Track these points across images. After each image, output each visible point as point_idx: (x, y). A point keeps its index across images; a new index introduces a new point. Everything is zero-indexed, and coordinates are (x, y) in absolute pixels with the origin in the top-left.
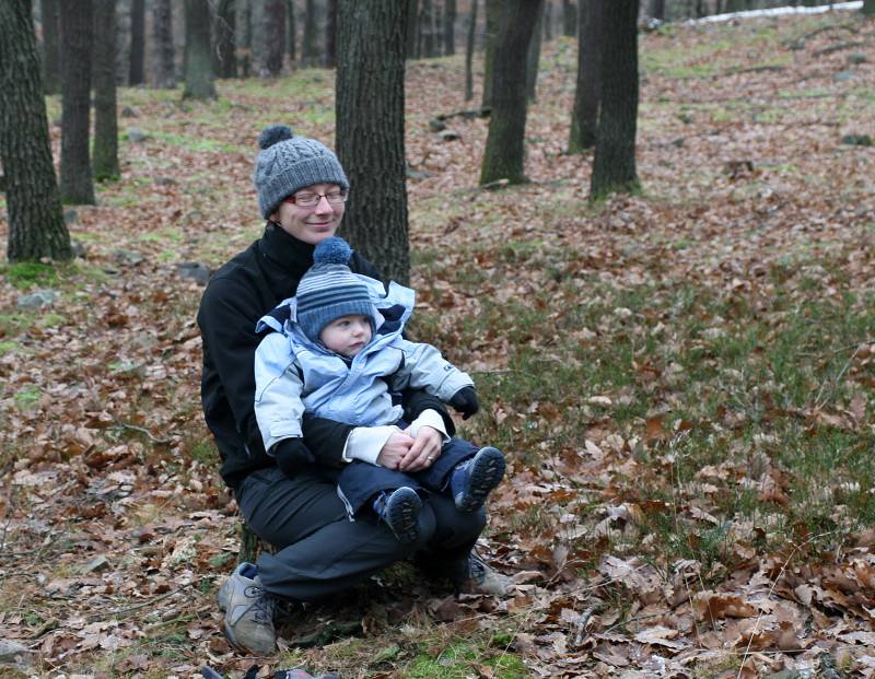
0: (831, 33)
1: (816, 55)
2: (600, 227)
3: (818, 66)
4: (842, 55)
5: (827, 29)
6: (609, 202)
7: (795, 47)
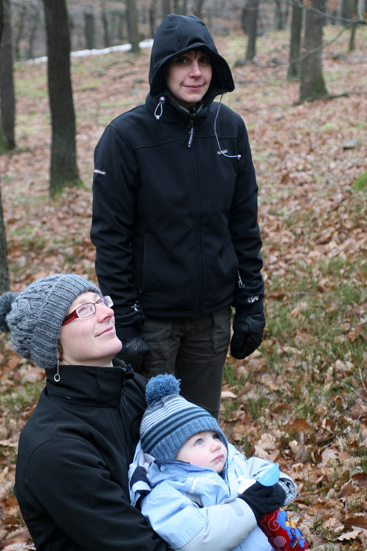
0: (120, 66)
1: (114, 79)
2: (68, 213)
3: (117, 86)
4: (129, 79)
5: (116, 63)
6: (64, 195)
7: (100, 75)
